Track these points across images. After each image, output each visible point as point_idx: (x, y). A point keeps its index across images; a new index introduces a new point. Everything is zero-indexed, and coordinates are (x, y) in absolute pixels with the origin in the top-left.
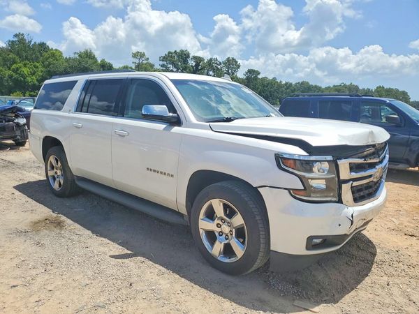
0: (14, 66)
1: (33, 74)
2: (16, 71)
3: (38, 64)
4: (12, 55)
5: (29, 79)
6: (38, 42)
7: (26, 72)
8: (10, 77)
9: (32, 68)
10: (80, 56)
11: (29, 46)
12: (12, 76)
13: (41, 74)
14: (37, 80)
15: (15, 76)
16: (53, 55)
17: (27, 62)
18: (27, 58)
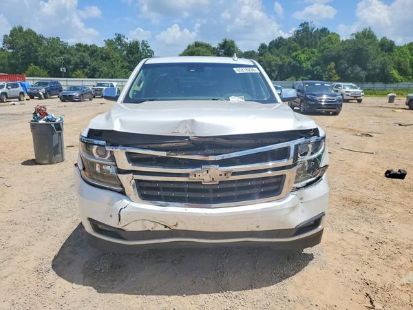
0: (294, 54)
1: (308, 59)
2: (294, 58)
3: (315, 50)
4: (295, 44)
5: (304, 65)
6: (320, 28)
7: (302, 58)
8: (290, 63)
9: (309, 54)
10: (356, 37)
11: (311, 33)
12: (291, 63)
13: (315, 59)
14: (311, 65)
15: (294, 62)
16: (330, 39)
17: (306, 48)
18: (307, 45)
